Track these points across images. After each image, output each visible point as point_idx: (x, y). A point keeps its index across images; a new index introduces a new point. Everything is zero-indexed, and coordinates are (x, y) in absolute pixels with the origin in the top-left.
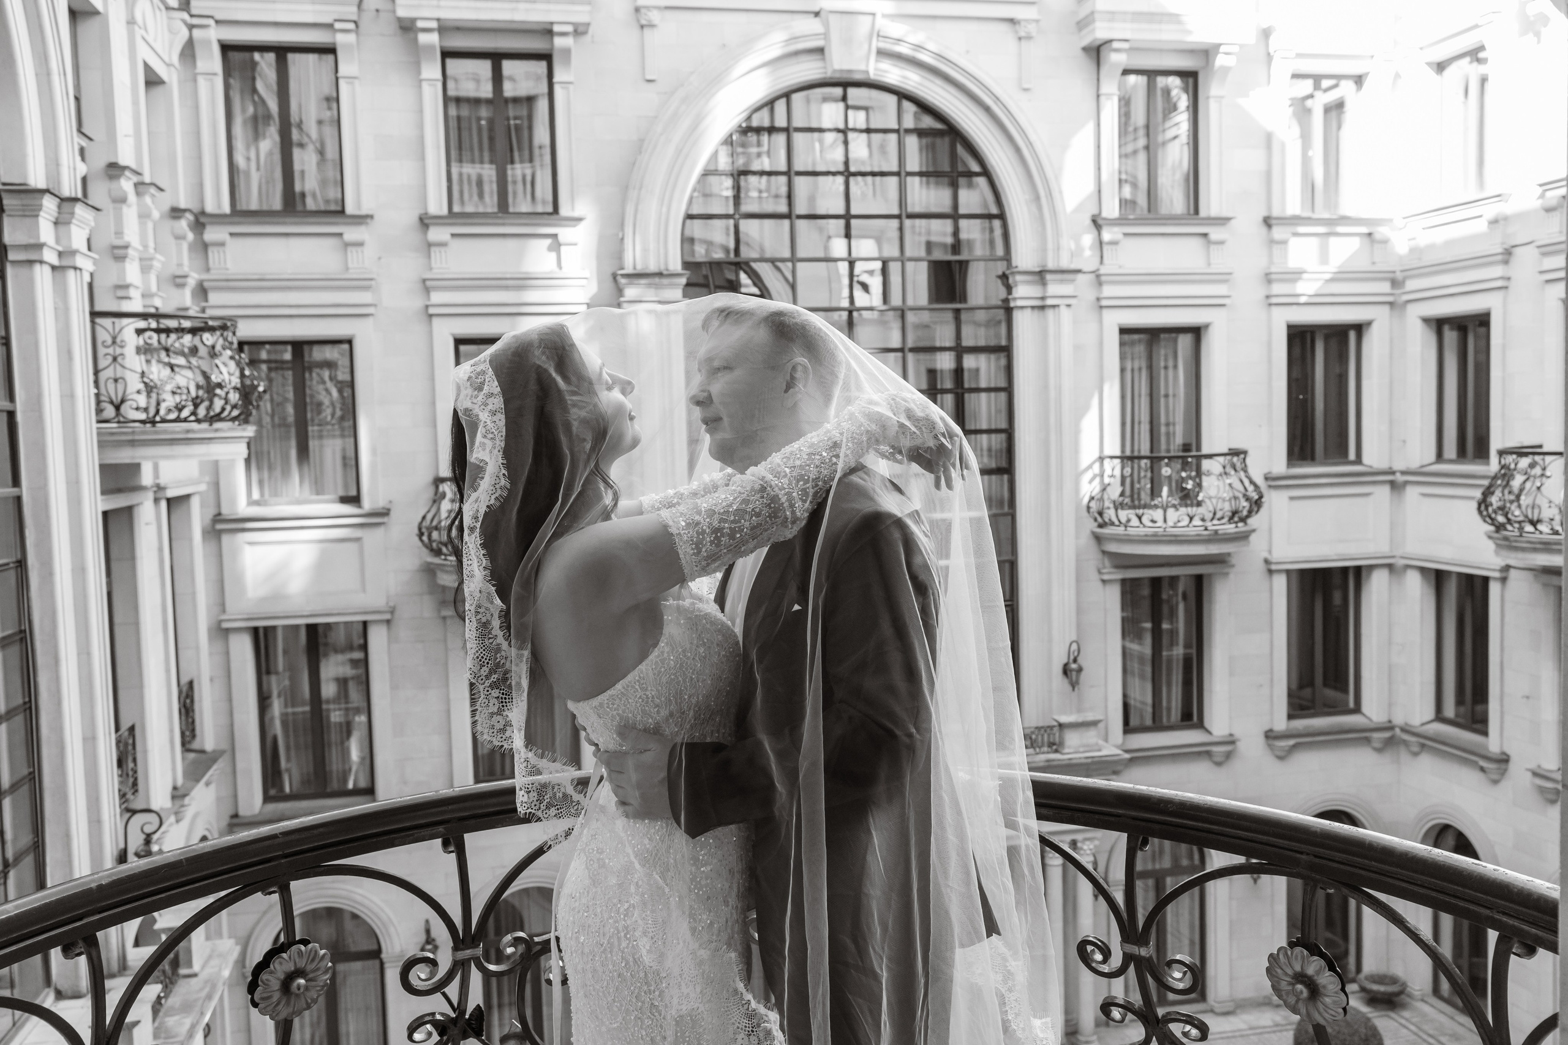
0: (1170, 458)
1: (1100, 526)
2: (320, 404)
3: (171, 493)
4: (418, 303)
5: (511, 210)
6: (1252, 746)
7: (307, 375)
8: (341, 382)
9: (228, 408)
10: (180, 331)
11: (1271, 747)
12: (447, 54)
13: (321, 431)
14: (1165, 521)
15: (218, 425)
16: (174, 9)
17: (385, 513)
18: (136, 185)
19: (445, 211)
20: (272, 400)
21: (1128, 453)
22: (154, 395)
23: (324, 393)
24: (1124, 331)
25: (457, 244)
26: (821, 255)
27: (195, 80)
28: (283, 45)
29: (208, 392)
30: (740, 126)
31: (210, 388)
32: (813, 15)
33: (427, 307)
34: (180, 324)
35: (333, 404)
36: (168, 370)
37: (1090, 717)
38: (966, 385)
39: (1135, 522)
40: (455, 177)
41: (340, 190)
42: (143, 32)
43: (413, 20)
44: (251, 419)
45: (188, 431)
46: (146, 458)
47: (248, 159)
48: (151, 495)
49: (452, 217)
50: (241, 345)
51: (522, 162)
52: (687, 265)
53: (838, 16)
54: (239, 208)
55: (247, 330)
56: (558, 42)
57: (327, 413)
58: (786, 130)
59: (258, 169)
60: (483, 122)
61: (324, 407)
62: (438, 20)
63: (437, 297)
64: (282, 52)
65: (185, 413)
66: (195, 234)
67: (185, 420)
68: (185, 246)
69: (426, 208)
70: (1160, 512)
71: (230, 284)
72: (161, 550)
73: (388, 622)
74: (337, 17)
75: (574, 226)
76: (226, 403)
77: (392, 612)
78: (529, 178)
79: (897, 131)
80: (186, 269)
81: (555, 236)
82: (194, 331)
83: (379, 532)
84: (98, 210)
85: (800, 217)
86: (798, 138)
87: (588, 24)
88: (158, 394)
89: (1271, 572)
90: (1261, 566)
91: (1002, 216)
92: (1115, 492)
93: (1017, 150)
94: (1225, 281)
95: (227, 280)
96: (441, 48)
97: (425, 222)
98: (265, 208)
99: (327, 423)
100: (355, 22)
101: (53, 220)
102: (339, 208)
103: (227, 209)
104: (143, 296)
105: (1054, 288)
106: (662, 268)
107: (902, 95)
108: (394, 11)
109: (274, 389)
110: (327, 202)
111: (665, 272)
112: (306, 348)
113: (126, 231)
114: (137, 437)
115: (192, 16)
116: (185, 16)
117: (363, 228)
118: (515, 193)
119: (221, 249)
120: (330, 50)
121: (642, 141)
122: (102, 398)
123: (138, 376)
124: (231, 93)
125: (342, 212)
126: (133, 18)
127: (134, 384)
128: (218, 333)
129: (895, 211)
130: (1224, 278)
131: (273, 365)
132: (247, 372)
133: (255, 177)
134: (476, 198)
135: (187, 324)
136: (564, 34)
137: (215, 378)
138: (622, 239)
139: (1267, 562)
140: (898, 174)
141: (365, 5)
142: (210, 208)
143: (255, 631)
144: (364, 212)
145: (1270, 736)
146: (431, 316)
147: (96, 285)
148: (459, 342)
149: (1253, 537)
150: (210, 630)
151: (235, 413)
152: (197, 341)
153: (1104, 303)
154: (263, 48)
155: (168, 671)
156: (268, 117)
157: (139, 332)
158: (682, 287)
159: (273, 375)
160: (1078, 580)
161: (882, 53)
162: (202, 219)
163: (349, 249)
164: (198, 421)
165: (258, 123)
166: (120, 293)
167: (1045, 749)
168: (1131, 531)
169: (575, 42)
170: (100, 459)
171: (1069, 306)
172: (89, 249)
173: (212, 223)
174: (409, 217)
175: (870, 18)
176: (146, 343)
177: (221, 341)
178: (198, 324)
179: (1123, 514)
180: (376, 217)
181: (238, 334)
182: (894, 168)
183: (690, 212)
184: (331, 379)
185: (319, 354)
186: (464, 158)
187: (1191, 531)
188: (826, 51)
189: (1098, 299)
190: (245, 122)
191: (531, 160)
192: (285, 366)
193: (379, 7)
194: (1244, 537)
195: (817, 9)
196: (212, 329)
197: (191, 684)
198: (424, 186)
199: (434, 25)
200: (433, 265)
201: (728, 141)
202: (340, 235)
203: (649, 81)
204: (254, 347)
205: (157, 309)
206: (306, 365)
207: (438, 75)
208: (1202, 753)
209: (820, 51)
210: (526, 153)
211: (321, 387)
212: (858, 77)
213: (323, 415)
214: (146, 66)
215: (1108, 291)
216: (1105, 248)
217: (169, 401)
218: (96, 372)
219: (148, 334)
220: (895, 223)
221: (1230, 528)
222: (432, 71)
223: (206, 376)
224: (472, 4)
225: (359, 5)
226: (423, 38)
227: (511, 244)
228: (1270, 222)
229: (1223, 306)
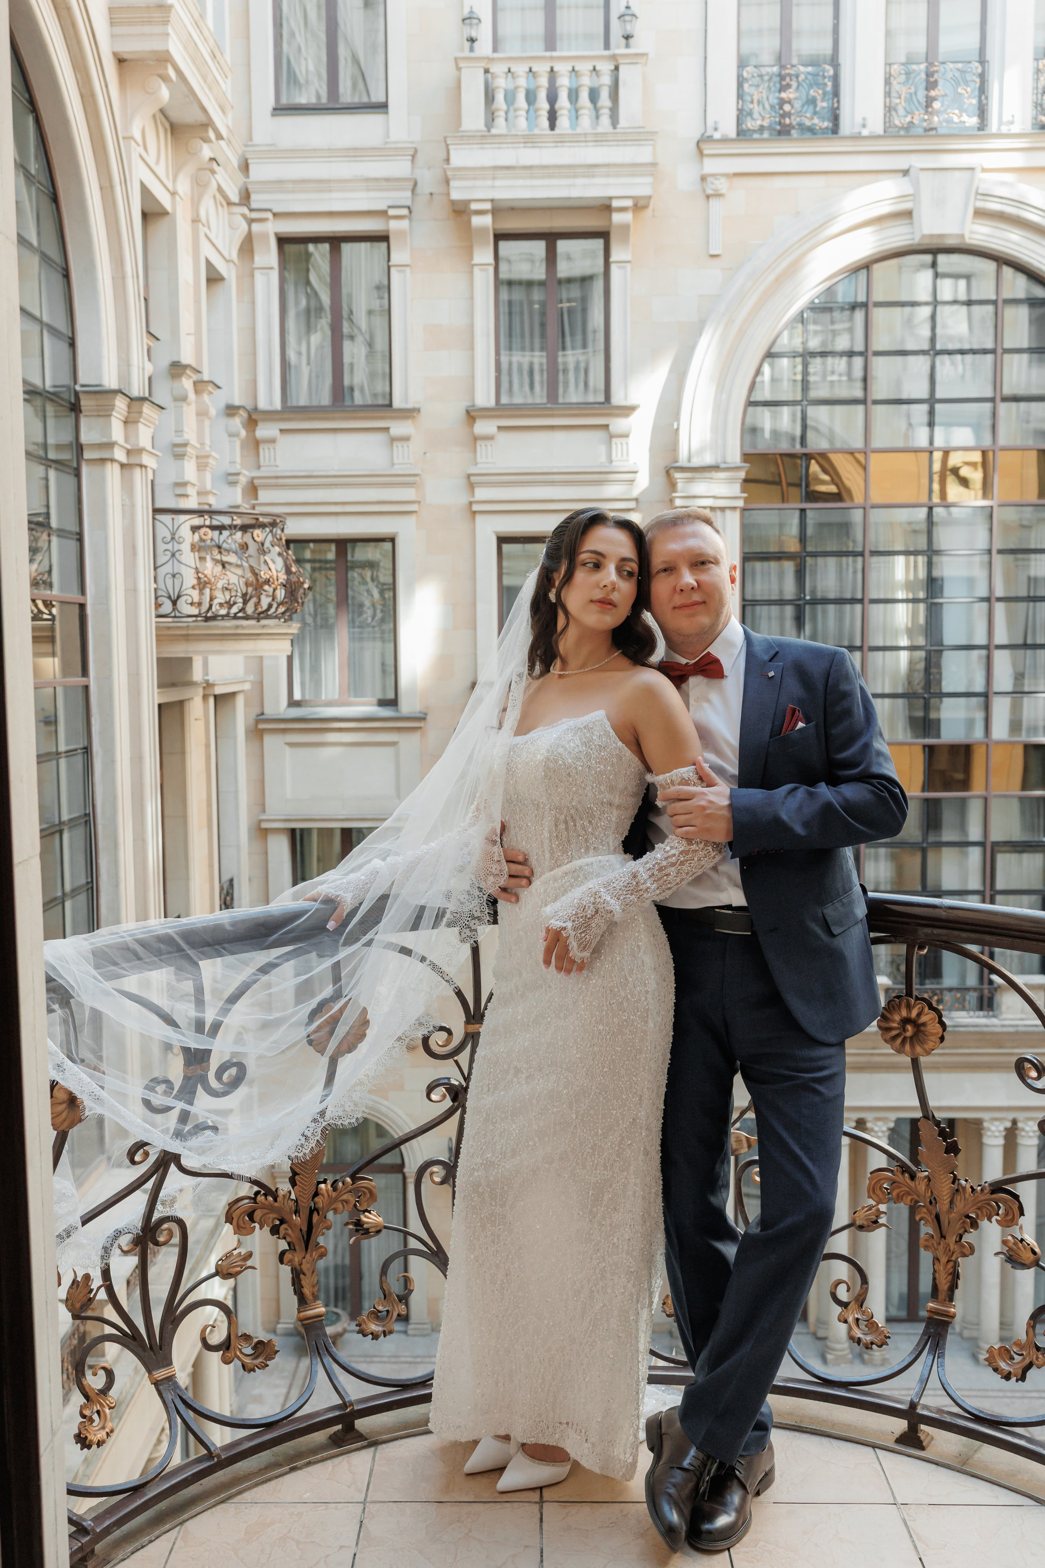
2: (361, 605)
3: (218, 690)
4: (463, 499)
5: (561, 400)
7: (350, 574)
8: (384, 584)
9: (275, 605)
10: (232, 527)
12: (499, 237)
13: (361, 633)
15: (264, 622)
16: (235, 204)
17: (422, 719)
18: (195, 383)
19: (492, 403)
20: (315, 600)
22: (207, 591)
23: (366, 594)
25: (503, 437)
26: (900, 444)
27: (252, 276)
28: (338, 235)
29: (256, 589)
30: (813, 302)
31: (258, 585)
32: (901, 174)
33: (471, 503)
34: (233, 520)
35: (373, 605)
36: (220, 567)
40: (505, 366)
41: (388, 383)
42: (206, 230)
43: (467, 202)
44: (295, 616)
45: (237, 627)
46: (197, 652)
47: (300, 354)
48: (200, 691)
49: (499, 410)
50: (288, 542)
51: (573, 348)
52: (747, 457)
53: (931, 173)
54: (289, 404)
55: (295, 528)
56: (617, 218)
57: (369, 612)
58: (865, 305)
59: (308, 364)
60: (536, 306)
61: (365, 609)
62: (492, 201)
63: (481, 494)
64: (335, 241)
65: (234, 610)
66: (247, 431)
67: (235, 617)
68: (238, 444)
69: (473, 400)
71: (279, 482)
72: (207, 746)
74: (390, 204)
75: (627, 416)
76: (273, 600)
78: (583, 365)
79: (994, 303)
80: (237, 468)
81: (606, 427)
82: (244, 528)
83: (415, 737)
84: (163, 408)
85: (876, 402)
86: (878, 314)
87: (650, 197)
88: (211, 589)
95: (277, 477)
96: (494, 230)
97: (472, 415)
98: (315, 403)
99: (368, 625)
100: (409, 208)
101: (123, 419)
102: (387, 402)
103: (277, 405)
104: (199, 493)
106: (719, 460)
107: (1002, 260)
108: (448, 194)
109: (318, 589)
110: (375, 395)
111: (723, 466)
112: (349, 545)
113: (185, 429)
114: (191, 632)
115: (251, 210)
116: (245, 210)
117: (409, 422)
118: (566, 384)
119: (271, 446)
120: (383, 238)
122: (160, 593)
123: (194, 571)
124: (286, 286)
125: (390, 405)
126: (198, 216)
127: (190, 580)
128: (268, 530)
129: (989, 394)
131: (317, 565)
132: (294, 569)
133: (305, 370)
134: (527, 388)
135: (238, 521)
136: (623, 210)
137: (264, 575)
138: (677, 429)
140: (993, 351)
141: (419, 190)
142: (262, 405)
143: (293, 831)
144: (410, 406)
146: (475, 513)
147: (156, 482)
148: (503, 540)
150: (249, 829)
151: (282, 609)
152: (247, 538)
154: (317, 239)
155: (211, 866)
156: (320, 309)
157: (195, 529)
158: (741, 481)
159: (317, 575)
161: (980, 214)
162: (254, 417)
163: (395, 444)
164: (247, 618)
165: (310, 315)
166: (179, 491)
169: (634, 217)
170: (157, 653)
172: (153, 448)
173: (264, 420)
174: (456, 410)
175: (969, 173)
176: (202, 540)
177: (270, 538)
178: (248, 521)
180: (422, 410)
181: (286, 531)
182: (990, 345)
183: (752, 399)
184: (373, 580)
185: (361, 554)
186: (514, 346)
188: (915, 214)
190: (297, 315)
191: (584, 346)
192: (328, 566)
193: (432, 191)
195: (906, 167)
196: (263, 526)
197: (231, 881)
198: (473, 377)
199: (488, 206)
200: (479, 460)
201: (800, 318)
202: (387, 429)
203: (711, 256)
204: (298, 545)
205: (210, 505)
206: (349, 564)
207: (490, 259)
209: (908, 214)
210: (579, 337)
211: (363, 588)
212: (951, 242)
213: (365, 616)
214: (208, 262)
217: (220, 598)
218: (155, 568)
219: (203, 530)
220: (988, 406)
222: (484, 256)
223: (256, 575)
224: (528, 182)
225: (413, 190)
226: (476, 221)
227: (560, 435)
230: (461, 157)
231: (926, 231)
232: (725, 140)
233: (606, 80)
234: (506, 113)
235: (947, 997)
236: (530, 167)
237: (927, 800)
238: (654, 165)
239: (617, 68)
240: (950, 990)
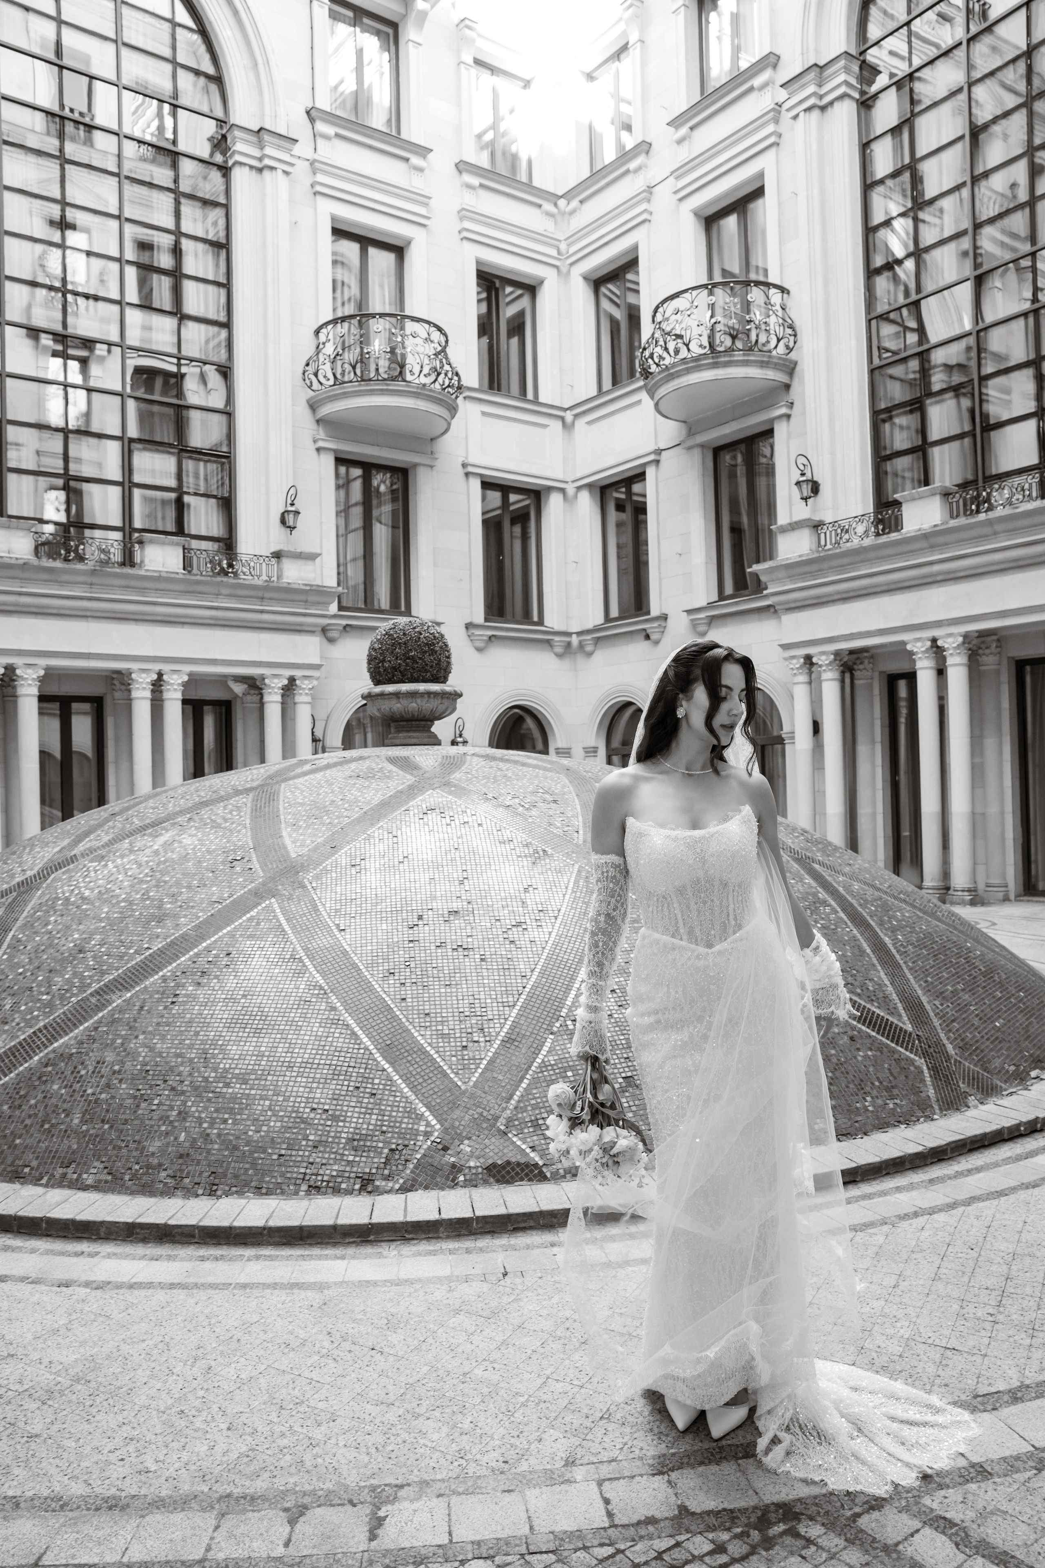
0: (380, 315)
1: (316, 391)
6: (457, 637)
11: (470, 637)
37: (308, 550)
38: (184, 230)
39: (349, 374)
89: (467, 471)
90: (461, 470)
91: (220, 80)
94: (426, 205)
105: (271, 151)
129: (111, 35)
130: (424, 199)
139: (463, 465)
145: (472, 625)
153: (318, 188)
160: (295, 442)
167: (264, 578)
168: (345, 385)
171: (285, 172)
189: (312, 186)
215: (321, 177)
216: (317, 138)
220: (111, 45)
228: (461, 166)
229: (424, 226)
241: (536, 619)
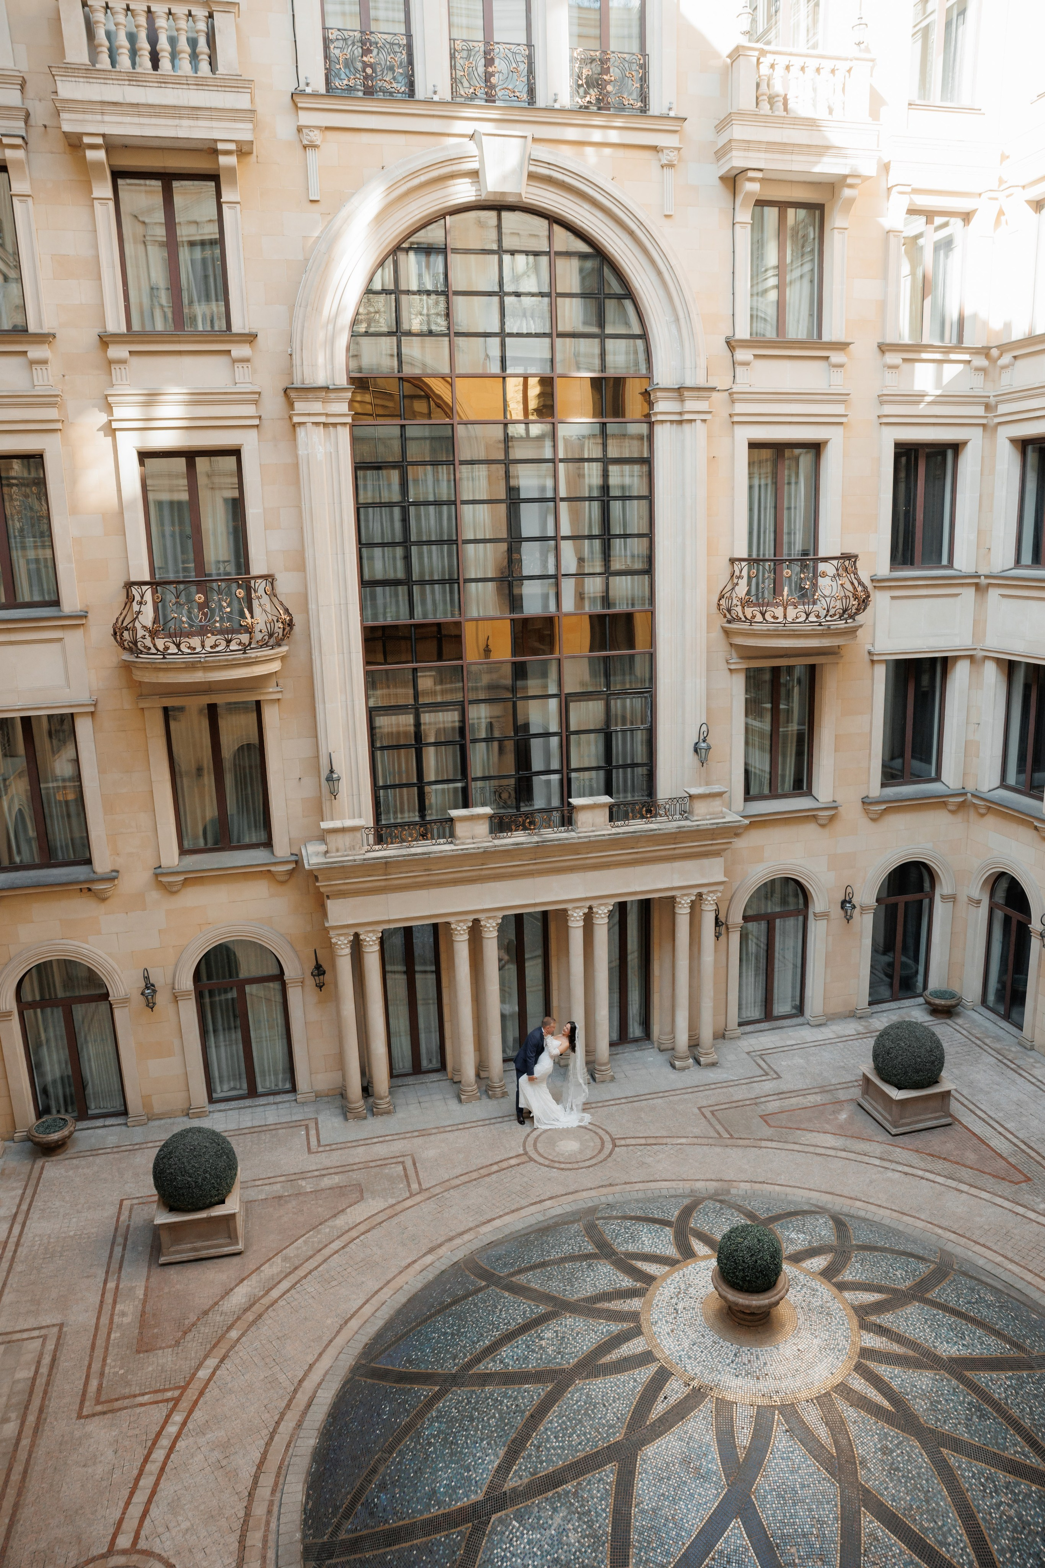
0: (791, 561)
1: (729, 622)
4: (102, 417)
5: (188, 328)
6: (852, 811)
11: (866, 811)
12: (116, 174)
14: (785, 617)
17: (84, 616)
19: (123, 329)
21: (754, 556)
24: (753, 446)
25: (135, 361)
26: (480, 371)
30: (400, 247)
32: (467, 137)
33: (110, 421)
37: (716, 789)
38: (612, 494)
39: (759, 618)
43: (80, 136)
49: (130, 336)
52: (352, 380)
53: (492, 138)
56: (224, 160)
58: (444, 251)
62: (104, 136)
63: (118, 412)
69: (105, 326)
70: (781, 609)
73: (92, 713)
74: (4, 132)
75: (247, 343)
77: (95, 705)
79: (548, 253)
83: (79, 634)
85: (458, 335)
86: (455, 259)
87: (252, 143)
89: (873, 662)
90: (867, 657)
91: (644, 336)
92: (742, 590)
93: (659, 273)
94: (844, 401)
96: (111, 166)
97: (104, 340)
100: (23, 138)
102: (22, 328)
105: (690, 405)
106: (330, 382)
107: (553, 219)
108: (60, 126)
110: (11, 321)
111: (332, 387)
117: (45, 346)
120: (2, 168)
121: (307, 260)
125: (25, 331)
129: (548, 331)
130: (842, 398)
136: (228, 153)
138: (292, 355)
139: (870, 653)
140: (548, 295)
141: (32, 121)
144: (46, 331)
145: (866, 802)
146: (115, 430)
148: (143, 455)
149: (860, 632)
153: (736, 419)
158: (348, 401)
160: (708, 670)
161: (533, 177)
163: (34, 367)
167: (677, 816)
168: (756, 627)
169: (238, 161)
171: (704, 421)
174: (88, 336)
175: (522, 139)
179: (749, 611)
180: (58, 336)
182: (546, 289)
183: (355, 331)
187: (807, 627)
188: (482, 174)
189: (730, 415)
193: (45, 122)
194: (852, 632)
195: (472, 132)
198: (103, 305)
199: (99, 141)
200: (114, 382)
202: (24, 353)
203: (311, 201)
207: (110, 195)
208: (809, 817)
209: (476, 173)
212: (511, 200)
215: (739, 408)
216: (738, 368)
220: (547, 340)
221: (841, 624)
222: (103, 190)
224: (136, 120)
225: (26, 122)
226: (91, 155)
227: (188, 360)
228: (884, 348)
229: (841, 423)
230: (68, 89)
231: (490, 188)
232: (315, 95)
233: (202, 26)
234: (110, 50)
235: (538, 818)
236: (137, 105)
237: (514, 664)
238: (253, 111)
239: (211, 16)
240: (540, 811)
241: (933, 774)
